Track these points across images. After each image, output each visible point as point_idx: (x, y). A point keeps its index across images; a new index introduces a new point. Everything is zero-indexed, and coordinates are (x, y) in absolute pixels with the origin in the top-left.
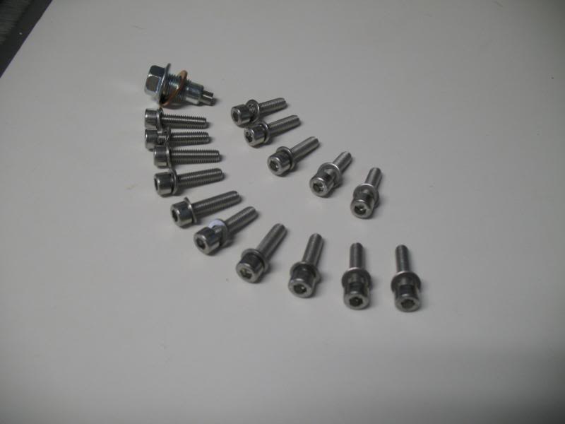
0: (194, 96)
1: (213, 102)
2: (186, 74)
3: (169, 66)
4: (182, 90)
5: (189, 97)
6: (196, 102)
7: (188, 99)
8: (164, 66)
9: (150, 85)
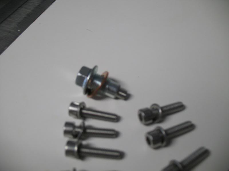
0: (111, 92)
1: (127, 97)
2: (107, 74)
3: (95, 67)
4: (103, 87)
5: (108, 92)
6: (113, 96)
7: (107, 94)
8: (91, 67)
9: (79, 81)
